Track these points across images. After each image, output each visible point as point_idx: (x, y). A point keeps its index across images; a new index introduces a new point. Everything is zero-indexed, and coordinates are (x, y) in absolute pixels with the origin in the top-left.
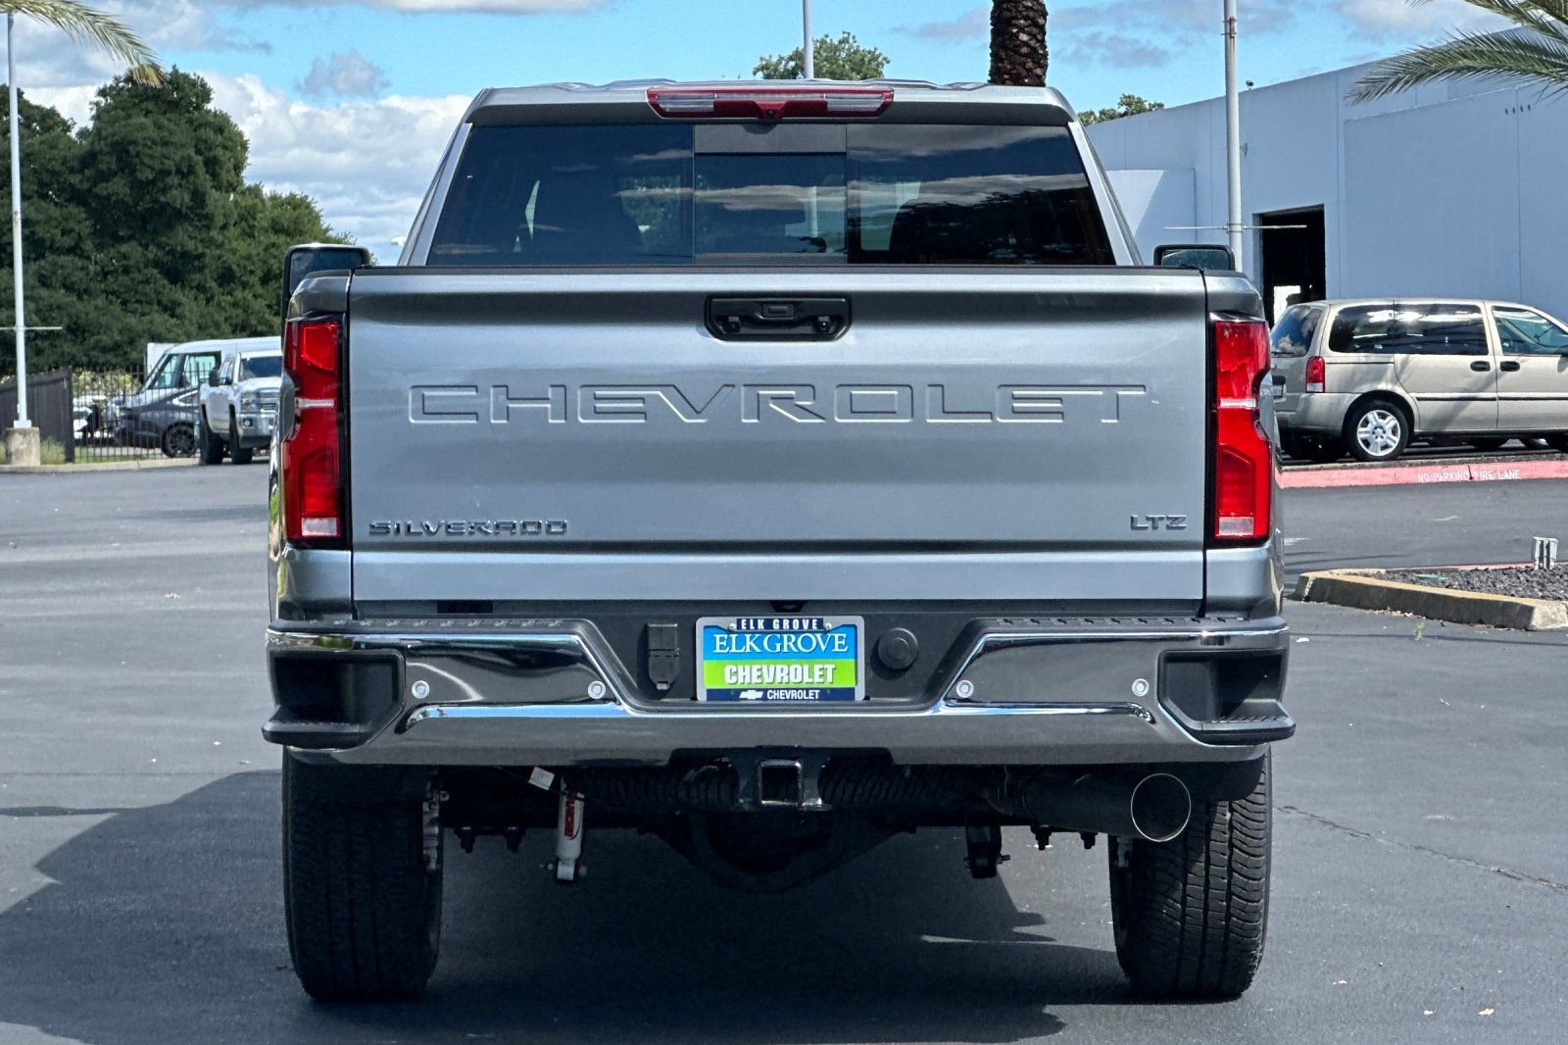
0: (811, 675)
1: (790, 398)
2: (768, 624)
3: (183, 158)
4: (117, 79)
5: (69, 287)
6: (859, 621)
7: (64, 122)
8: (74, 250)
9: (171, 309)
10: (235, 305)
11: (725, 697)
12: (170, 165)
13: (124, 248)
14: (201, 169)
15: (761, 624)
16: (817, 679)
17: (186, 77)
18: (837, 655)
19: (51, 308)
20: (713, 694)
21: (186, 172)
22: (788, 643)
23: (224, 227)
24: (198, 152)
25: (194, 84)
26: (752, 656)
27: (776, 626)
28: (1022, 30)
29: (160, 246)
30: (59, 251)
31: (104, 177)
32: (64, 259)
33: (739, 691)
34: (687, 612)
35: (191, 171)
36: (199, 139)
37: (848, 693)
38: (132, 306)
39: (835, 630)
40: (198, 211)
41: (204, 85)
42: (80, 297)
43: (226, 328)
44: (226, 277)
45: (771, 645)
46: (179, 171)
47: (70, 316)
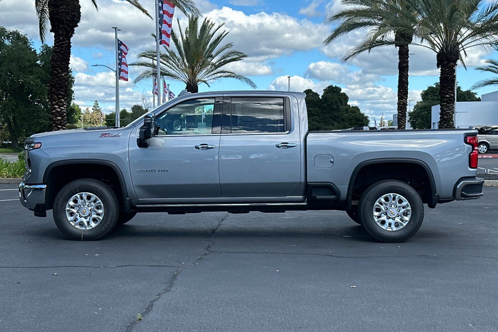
3: (336, 101)
4: (326, 88)
5: (317, 121)
7: (318, 95)
8: (318, 115)
9: (333, 125)
10: (343, 124)
12: (333, 101)
13: (326, 115)
14: (339, 102)
17: (337, 87)
19: (313, 125)
21: (336, 103)
23: (343, 111)
24: (338, 99)
25: (338, 88)
28: (403, 78)
29: (332, 114)
30: (315, 116)
31: (323, 103)
32: (316, 117)
35: (337, 102)
36: (339, 97)
38: (327, 124)
40: (338, 109)
41: (340, 88)
42: (319, 123)
43: (342, 128)
44: (343, 120)
46: (335, 102)
47: (317, 126)
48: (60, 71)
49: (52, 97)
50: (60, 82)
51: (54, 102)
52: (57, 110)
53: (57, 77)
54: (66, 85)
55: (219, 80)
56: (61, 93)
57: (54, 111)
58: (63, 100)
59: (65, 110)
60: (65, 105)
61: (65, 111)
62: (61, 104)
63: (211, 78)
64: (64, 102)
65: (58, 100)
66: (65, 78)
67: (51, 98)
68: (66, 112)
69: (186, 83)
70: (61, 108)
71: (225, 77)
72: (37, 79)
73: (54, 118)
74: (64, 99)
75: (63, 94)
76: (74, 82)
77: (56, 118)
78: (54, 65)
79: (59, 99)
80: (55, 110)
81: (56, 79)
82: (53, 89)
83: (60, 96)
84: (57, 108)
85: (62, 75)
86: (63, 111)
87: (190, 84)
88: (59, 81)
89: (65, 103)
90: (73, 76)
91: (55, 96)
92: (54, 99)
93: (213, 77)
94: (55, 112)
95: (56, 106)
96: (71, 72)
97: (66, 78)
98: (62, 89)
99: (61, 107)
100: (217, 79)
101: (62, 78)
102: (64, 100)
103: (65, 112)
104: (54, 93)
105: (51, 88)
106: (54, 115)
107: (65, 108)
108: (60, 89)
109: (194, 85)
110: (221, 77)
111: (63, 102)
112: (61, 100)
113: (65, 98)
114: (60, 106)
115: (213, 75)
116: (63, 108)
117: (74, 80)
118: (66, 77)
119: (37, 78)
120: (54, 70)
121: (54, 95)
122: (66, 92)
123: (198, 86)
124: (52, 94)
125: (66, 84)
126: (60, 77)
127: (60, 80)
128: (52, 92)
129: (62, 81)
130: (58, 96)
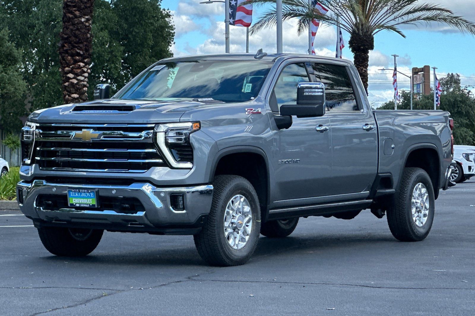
48: (77, 13)
49: (64, 59)
50: (77, 32)
51: (67, 69)
52: (71, 82)
53: (73, 24)
54: (88, 38)
55: (415, 24)
56: (78, 51)
57: (67, 84)
58: (82, 64)
59: (85, 81)
60: (84, 72)
61: (85, 83)
62: (79, 71)
63: (400, 20)
64: (84, 67)
65: (74, 64)
66: (86, 26)
67: (62, 61)
68: (88, 85)
69: (350, 32)
70: (79, 78)
71: (428, 19)
72: (102, 31)
73: (67, 96)
74: (84, 62)
75: (81, 53)
76: (173, 36)
77: (69, 96)
78: (68, 3)
79: (76, 62)
80: (68, 82)
81: (71, 27)
82: (66, 45)
83: (77, 57)
84: (72, 79)
85: (81, 21)
86: (82, 83)
87: (358, 34)
88: (76, 30)
89: (85, 70)
90: (173, 24)
91: (69, 57)
92: (67, 62)
93: (406, 18)
94: (69, 85)
95: (71, 75)
96: (169, 16)
97: (89, 26)
98: (81, 45)
99: (79, 76)
100: (412, 22)
101: (81, 25)
102: (84, 64)
103: (85, 86)
104: (66, 52)
105: (62, 43)
106: (67, 91)
107: (85, 77)
108: (77, 45)
109: (365, 35)
110: (419, 18)
111: (82, 67)
112: (79, 63)
113: (86, 61)
114: (77, 75)
115: (405, 14)
116: (82, 78)
117: (173, 32)
118: (87, 24)
119: (102, 29)
120: (69, 13)
121: (67, 55)
122: (87, 50)
123: (374, 36)
124: (63, 55)
125: (89, 35)
126: (78, 24)
127: (78, 29)
128: (64, 50)
129: (81, 30)
130: (74, 58)
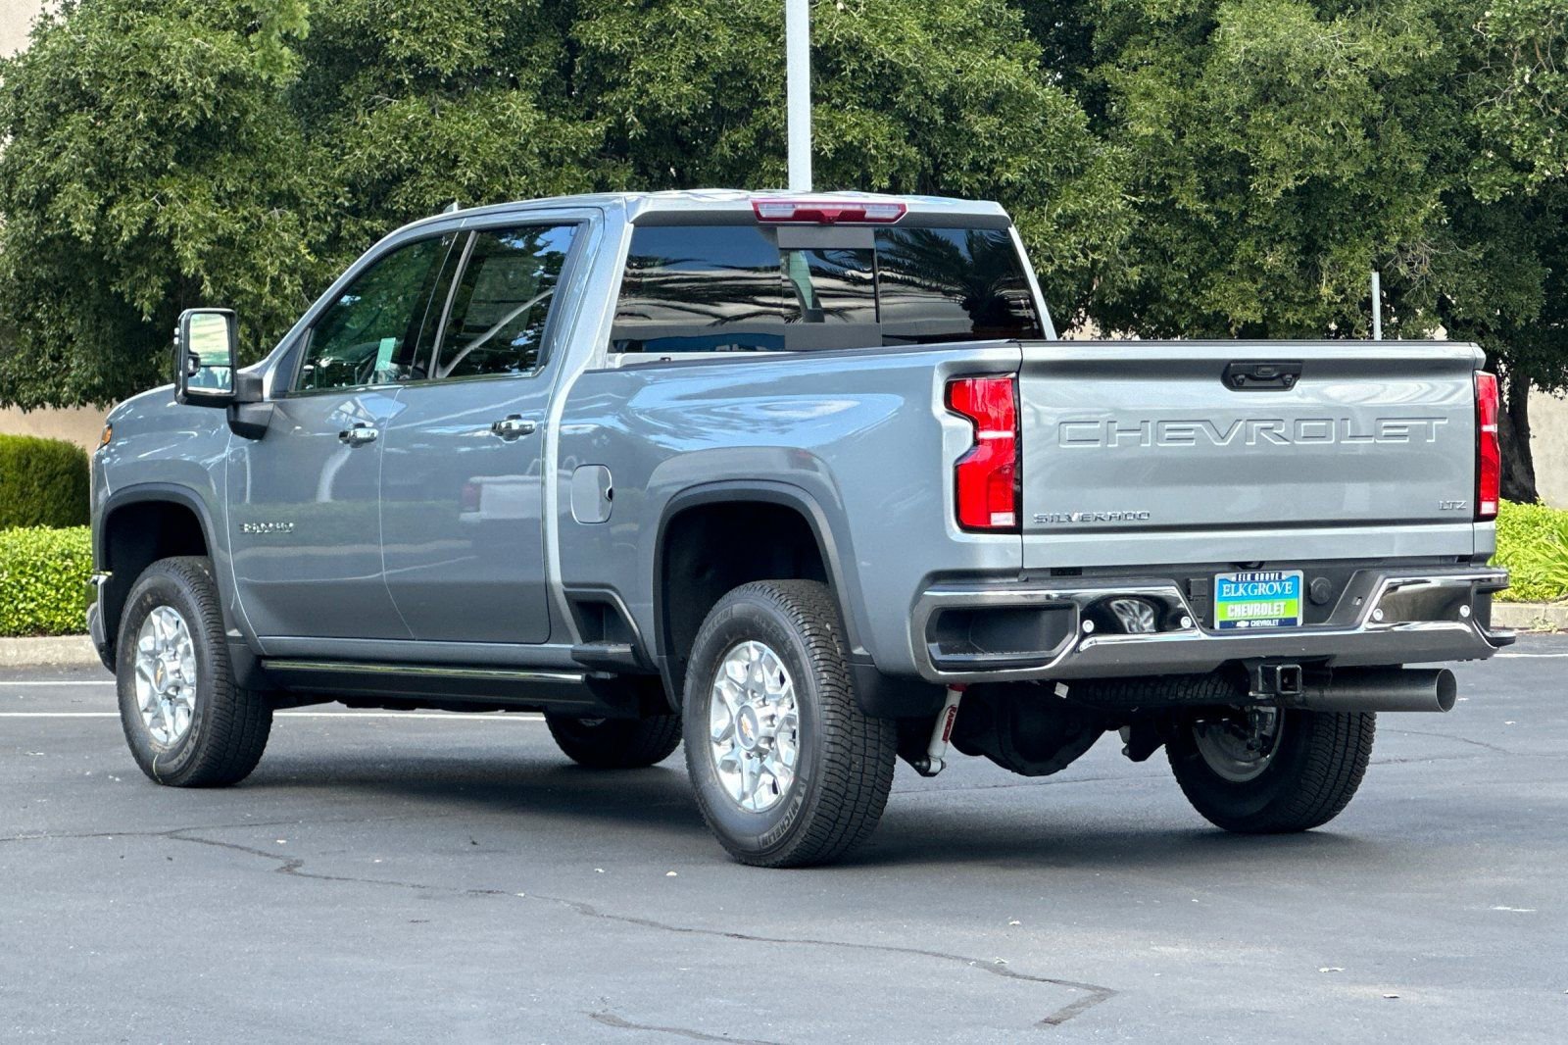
0: (1272, 610)
1: (1271, 428)
2: (1253, 578)
6: (1300, 574)
11: (1229, 625)
15: (1249, 578)
16: (1276, 613)
18: (1287, 596)
20: (1224, 624)
22: (1263, 589)
26: (1241, 598)
27: (1257, 578)
33: (1236, 622)
34: (1208, 570)
37: (1293, 621)
39: (1287, 580)
45: (1253, 592)
